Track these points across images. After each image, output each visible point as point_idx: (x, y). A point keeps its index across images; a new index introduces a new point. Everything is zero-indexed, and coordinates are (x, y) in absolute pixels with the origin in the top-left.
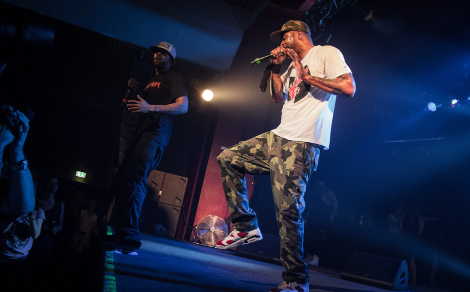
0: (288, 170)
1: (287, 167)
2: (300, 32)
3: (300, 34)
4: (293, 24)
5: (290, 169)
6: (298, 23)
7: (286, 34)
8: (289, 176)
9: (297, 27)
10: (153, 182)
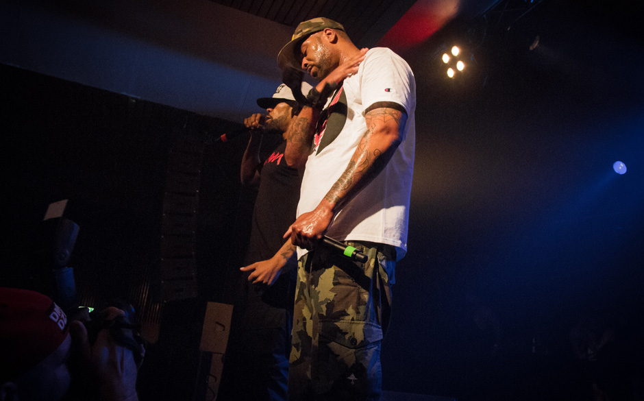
0: (322, 303)
1: (322, 298)
2: (328, 32)
3: (329, 34)
4: (310, 25)
5: (326, 299)
6: (319, 20)
7: (305, 43)
8: (325, 315)
9: (319, 26)
10: (217, 323)
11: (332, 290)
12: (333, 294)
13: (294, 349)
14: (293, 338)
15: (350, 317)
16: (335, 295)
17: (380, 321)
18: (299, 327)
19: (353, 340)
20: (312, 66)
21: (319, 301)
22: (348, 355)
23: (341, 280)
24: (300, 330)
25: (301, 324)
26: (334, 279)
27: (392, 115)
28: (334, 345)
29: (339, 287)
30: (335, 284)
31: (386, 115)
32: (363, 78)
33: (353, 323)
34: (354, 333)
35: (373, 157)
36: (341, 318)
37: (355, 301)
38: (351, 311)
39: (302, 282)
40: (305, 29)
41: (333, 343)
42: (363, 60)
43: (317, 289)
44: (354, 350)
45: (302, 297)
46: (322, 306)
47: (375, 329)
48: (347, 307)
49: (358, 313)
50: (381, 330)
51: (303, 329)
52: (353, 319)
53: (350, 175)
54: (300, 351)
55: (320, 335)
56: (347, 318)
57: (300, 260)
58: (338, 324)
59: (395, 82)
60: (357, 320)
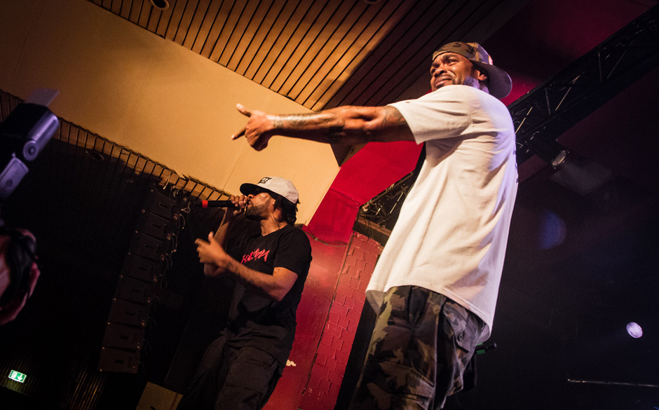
5: (378, 339)
15: (396, 360)
16: (387, 335)
19: (393, 384)
22: (384, 398)
23: (397, 320)
26: (390, 318)
28: (372, 386)
29: (392, 326)
30: (389, 323)
33: (398, 367)
34: (396, 378)
36: (387, 359)
37: (407, 344)
38: (399, 353)
41: (372, 384)
44: (390, 395)
46: (372, 345)
48: (396, 349)
52: (399, 363)
56: (392, 359)
60: (403, 364)
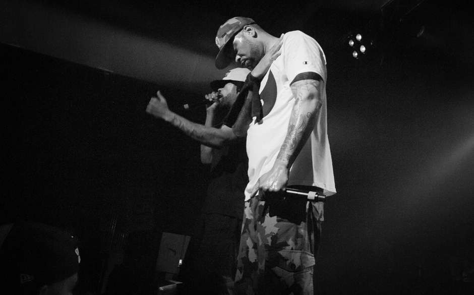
0: (268, 235)
1: (268, 231)
2: (248, 28)
3: (249, 30)
4: (229, 27)
5: (272, 233)
8: (270, 245)
9: (239, 26)
10: (170, 249)
11: (276, 226)
12: (277, 229)
13: (238, 271)
14: (239, 262)
15: (290, 247)
16: (279, 230)
17: (313, 250)
18: (241, 254)
19: (293, 265)
20: (245, 60)
21: (266, 234)
22: (289, 276)
24: (243, 256)
25: (244, 252)
27: (312, 84)
28: (277, 269)
29: (281, 223)
30: (278, 222)
31: (308, 85)
32: (286, 58)
33: (293, 252)
34: (293, 260)
35: (307, 119)
36: (284, 247)
37: (294, 234)
38: (290, 242)
39: (247, 219)
40: (228, 31)
41: (277, 267)
42: (282, 44)
43: (263, 224)
44: (293, 273)
45: (247, 230)
46: (268, 238)
47: (310, 257)
48: (288, 239)
49: (296, 244)
50: (314, 258)
51: (245, 255)
52: (292, 249)
53: (293, 136)
54: (242, 273)
55: (266, 261)
56: (287, 247)
57: (248, 201)
58: (281, 252)
59: (309, 56)
60: (296, 250)
